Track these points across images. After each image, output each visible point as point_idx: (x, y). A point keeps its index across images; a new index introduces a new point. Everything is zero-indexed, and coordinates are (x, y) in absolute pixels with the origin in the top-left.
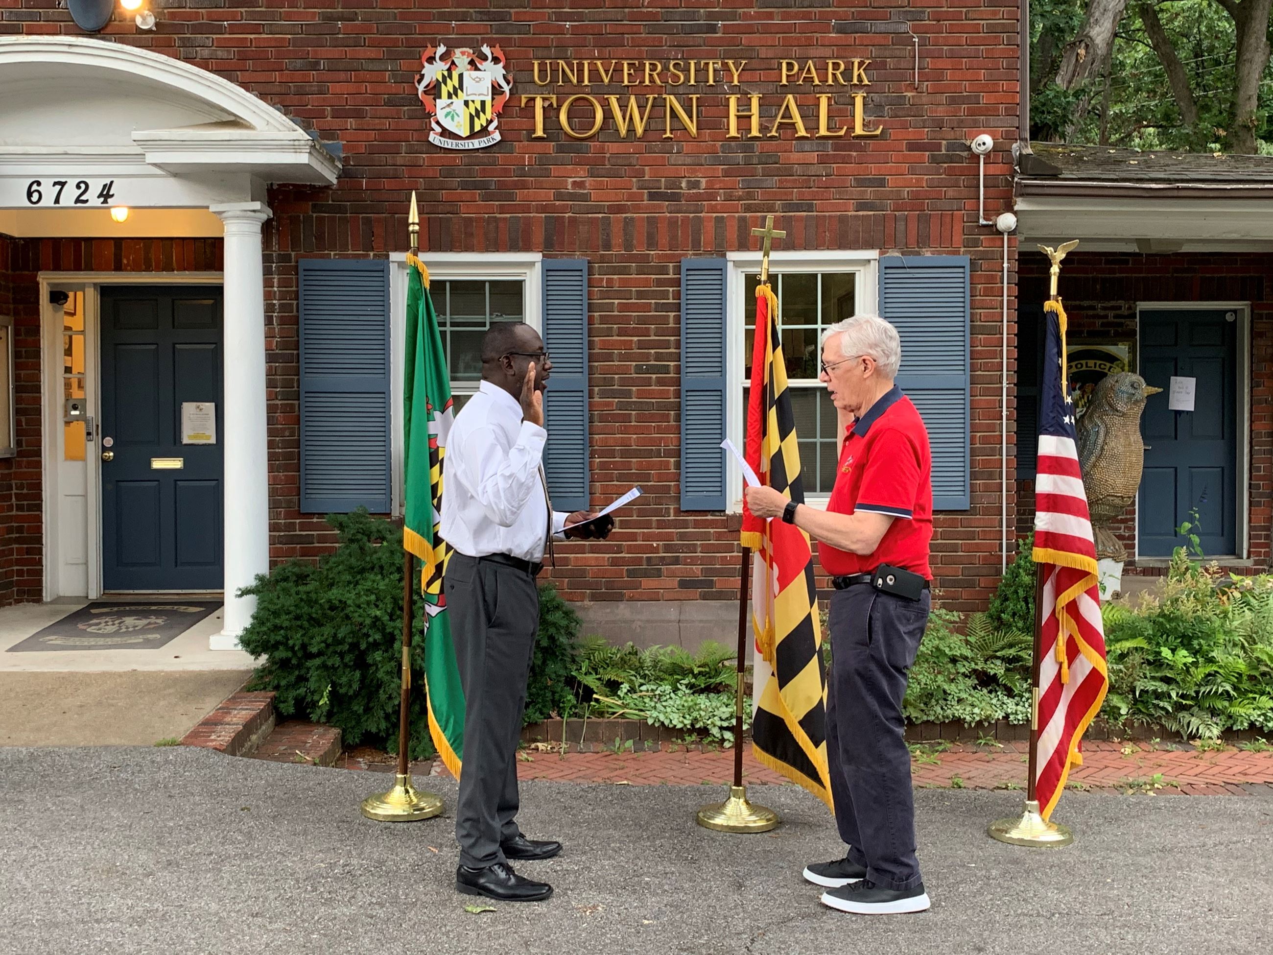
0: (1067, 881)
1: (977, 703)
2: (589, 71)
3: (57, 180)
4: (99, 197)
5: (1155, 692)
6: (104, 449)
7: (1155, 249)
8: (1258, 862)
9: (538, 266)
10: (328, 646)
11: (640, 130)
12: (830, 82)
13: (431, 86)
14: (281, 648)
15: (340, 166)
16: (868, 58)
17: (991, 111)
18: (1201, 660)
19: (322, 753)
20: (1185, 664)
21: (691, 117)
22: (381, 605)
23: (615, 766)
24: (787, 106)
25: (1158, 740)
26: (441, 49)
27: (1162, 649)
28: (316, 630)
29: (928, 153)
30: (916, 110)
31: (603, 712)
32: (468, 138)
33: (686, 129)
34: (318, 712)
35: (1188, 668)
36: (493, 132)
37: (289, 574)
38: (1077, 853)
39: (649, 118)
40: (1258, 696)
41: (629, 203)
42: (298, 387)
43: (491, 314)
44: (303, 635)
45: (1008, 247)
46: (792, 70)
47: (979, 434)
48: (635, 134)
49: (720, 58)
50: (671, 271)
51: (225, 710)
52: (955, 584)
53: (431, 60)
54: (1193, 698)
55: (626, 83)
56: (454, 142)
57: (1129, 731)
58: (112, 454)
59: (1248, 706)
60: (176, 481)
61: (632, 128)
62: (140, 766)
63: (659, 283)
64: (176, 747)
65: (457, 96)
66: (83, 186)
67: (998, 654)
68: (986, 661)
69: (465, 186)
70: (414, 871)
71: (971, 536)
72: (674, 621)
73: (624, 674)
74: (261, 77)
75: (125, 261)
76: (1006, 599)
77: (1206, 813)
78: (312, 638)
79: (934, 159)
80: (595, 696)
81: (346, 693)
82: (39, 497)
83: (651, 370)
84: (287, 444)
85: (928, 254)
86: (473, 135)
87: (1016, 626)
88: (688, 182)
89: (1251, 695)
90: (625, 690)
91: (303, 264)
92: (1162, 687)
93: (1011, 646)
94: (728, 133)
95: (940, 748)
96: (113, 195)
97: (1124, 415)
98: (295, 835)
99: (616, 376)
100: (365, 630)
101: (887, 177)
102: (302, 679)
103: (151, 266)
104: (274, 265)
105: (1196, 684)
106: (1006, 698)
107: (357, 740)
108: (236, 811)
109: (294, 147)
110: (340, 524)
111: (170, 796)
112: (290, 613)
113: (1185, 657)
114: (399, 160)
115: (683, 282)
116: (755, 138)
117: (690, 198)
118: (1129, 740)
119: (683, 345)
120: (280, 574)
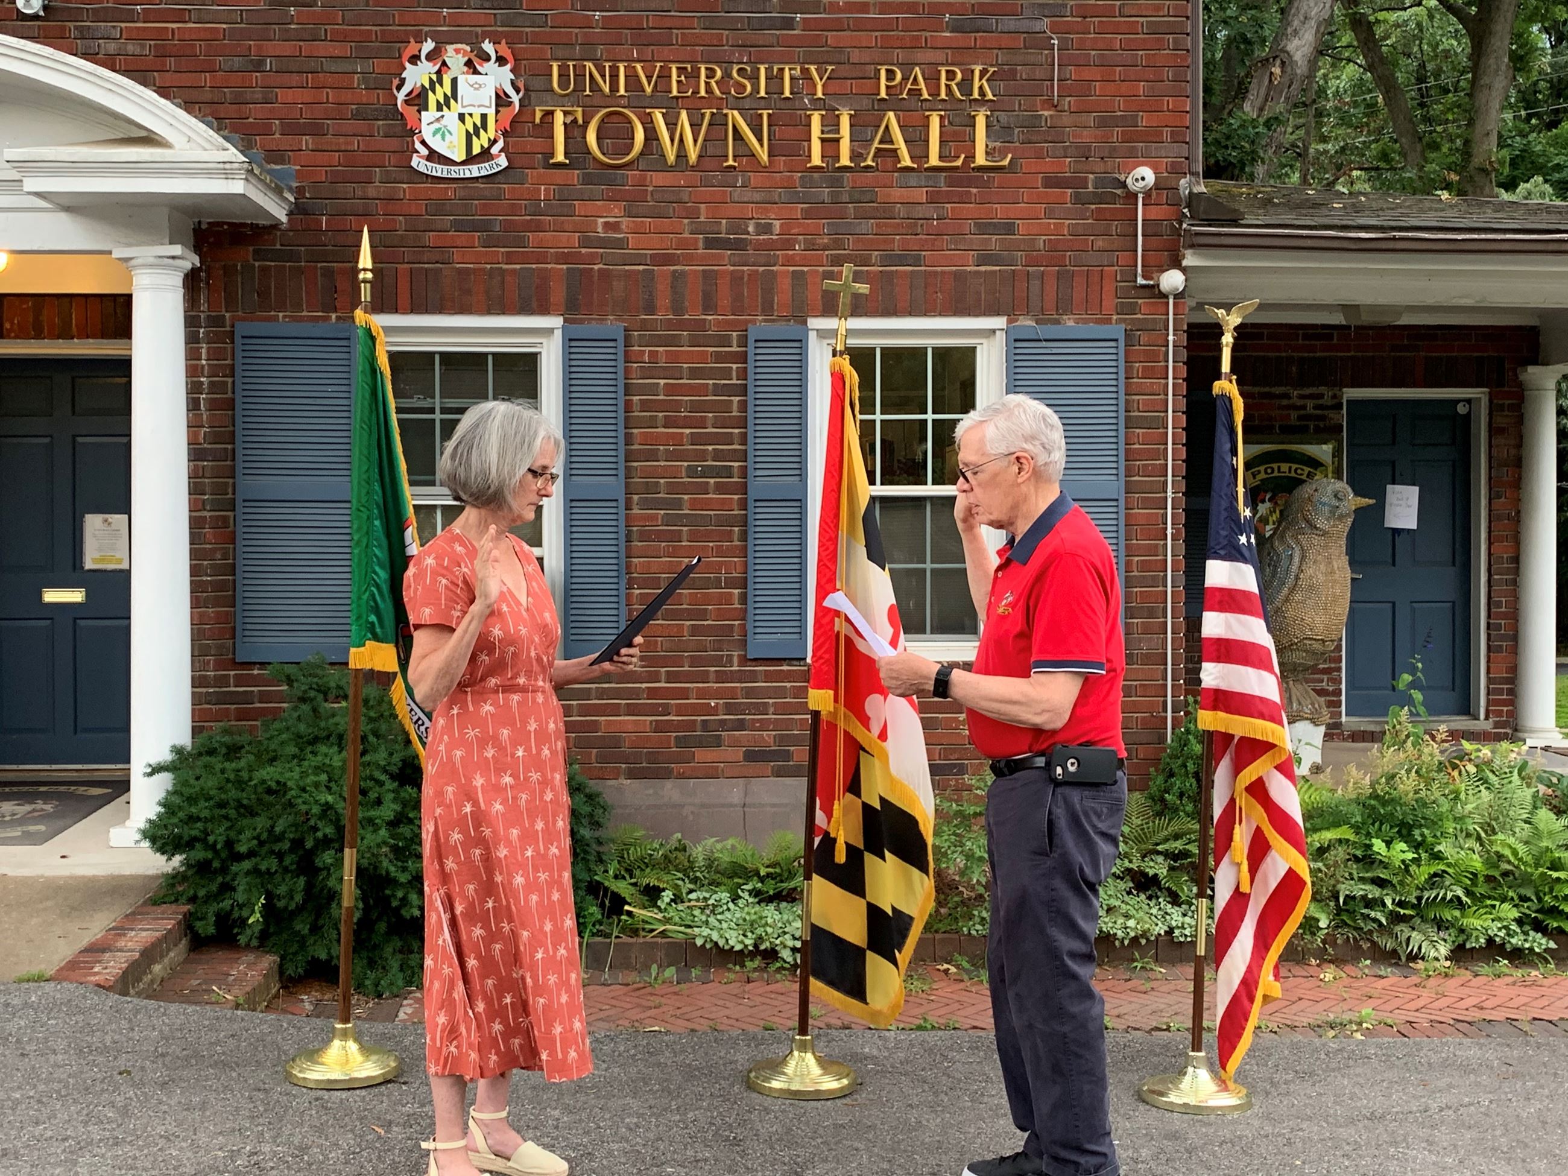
0: (1242, 1165)
1: (1132, 912)
2: (626, 76)
5: (1364, 897)
7: (1366, 319)
8: (1498, 1133)
9: (558, 334)
10: (261, 844)
11: (693, 155)
12: (943, 96)
13: (413, 95)
14: (198, 845)
15: (292, 199)
16: (992, 65)
17: (1152, 136)
18: (1424, 855)
19: (248, 989)
20: (1403, 861)
21: (760, 140)
22: (335, 788)
23: (649, 1004)
24: (887, 127)
25: (1368, 962)
26: (428, 46)
28: (245, 822)
29: (1070, 190)
30: (1055, 133)
31: (637, 929)
32: (463, 163)
33: (754, 155)
34: (249, 932)
35: (1407, 866)
36: (498, 156)
37: (216, 745)
38: (1256, 1123)
39: (705, 140)
40: (1497, 903)
41: (679, 252)
42: (234, 494)
44: (228, 829)
45: (1175, 314)
46: (894, 79)
47: (1136, 559)
48: (687, 161)
49: (799, 62)
50: (735, 342)
51: (119, 930)
53: (415, 59)
54: (1413, 907)
55: (675, 93)
56: (445, 168)
57: (1330, 950)
59: (1485, 917)
60: (75, 619)
61: (682, 153)
63: (719, 357)
64: (42, 984)
65: (449, 108)
67: (1160, 848)
68: (1144, 857)
69: (459, 226)
72: (736, 806)
73: (666, 878)
74: (187, 79)
75: (7, 326)
76: (1172, 775)
77: (1429, 1064)
78: (242, 831)
79: (1078, 199)
80: (627, 907)
81: (286, 908)
83: (707, 472)
84: (217, 570)
85: (1071, 323)
86: (470, 160)
87: (1184, 811)
88: (757, 225)
89: (1489, 902)
90: (667, 900)
91: (242, 328)
92: (1374, 892)
93: (1177, 837)
94: (810, 161)
97: (1325, 534)
98: (188, 1109)
99: (662, 481)
100: (312, 822)
101: (1018, 222)
102: (227, 888)
103: (42, 332)
104: (202, 330)
105: (1418, 888)
106: (1170, 906)
107: (300, 970)
108: (111, 1077)
109: (225, 171)
110: (288, 677)
111: (22, 1055)
112: (211, 799)
113: (1404, 852)
114: (371, 192)
115: (751, 357)
116: (845, 168)
117: (759, 246)
118: (1331, 962)
119: (750, 440)
120: (203, 745)
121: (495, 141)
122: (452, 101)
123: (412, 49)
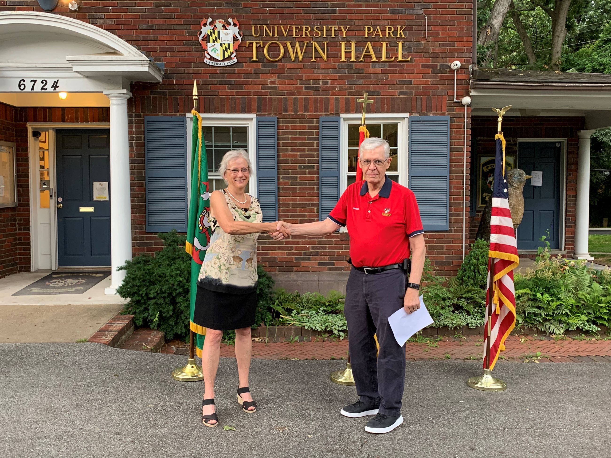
0: (508, 410)
1: (454, 318)
2: (278, 30)
3: (32, 79)
4: (52, 87)
5: (534, 313)
6: (58, 203)
7: (528, 114)
8: (595, 398)
9: (254, 120)
10: (158, 294)
11: (301, 58)
12: (387, 36)
14: (136, 295)
15: (164, 74)
16: (404, 26)
17: (460, 50)
18: (555, 299)
19: (155, 344)
20: (547, 301)
21: (324, 52)
22: (182, 276)
23: (290, 349)
24: (368, 47)
25: (536, 335)
26: (210, 20)
27: (537, 294)
28: (152, 287)
29: (431, 69)
30: (426, 49)
31: (285, 323)
32: (222, 61)
33: (322, 57)
34: (154, 324)
35: (549, 302)
36: (234, 58)
37: (141, 260)
38: (509, 394)
39: (305, 52)
40: (580, 315)
41: (296, 91)
42: (145, 175)
43: (233, 142)
44: (147, 289)
45: (467, 112)
46: (370, 31)
47: (453, 197)
48: (299, 59)
49: (337, 25)
50: (315, 122)
51: (110, 324)
52: (442, 263)
53: (205, 25)
54: (551, 316)
55: (294, 36)
56: (216, 62)
57: (522, 331)
58: (61, 205)
59: (576, 320)
60: (91, 217)
61: (297, 57)
62: (68, 353)
63: (310, 128)
64: (86, 343)
65: (217, 41)
66: (44, 82)
67: (463, 296)
68: (458, 299)
69: (221, 83)
70: (196, 409)
71: (449, 242)
72: (316, 281)
73: (294, 306)
74: (126, 32)
75: (67, 118)
76: (465, 271)
77: (565, 372)
78: (151, 290)
79: (434, 72)
80: (281, 316)
81: (166, 316)
82: (29, 225)
83: (306, 167)
84: (140, 201)
85: (431, 115)
86: (224, 59)
87: (470, 283)
88: (323, 82)
89: (577, 315)
90: (295, 313)
91: (147, 118)
92: (537, 311)
93: (468, 292)
94: (341, 59)
95: (438, 339)
96: (58, 86)
97: (516, 188)
98: (139, 389)
99: (290, 170)
100: (175, 287)
101: (413, 80)
102: (146, 309)
103: (78, 120)
105: (553, 310)
106: (467, 316)
107: (171, 337)
108: (112, 377)
109: (142, 64)
110: (164, 237)
111: (81, 369)
112: (140, 279)
113: (547, 297)
114: (191, 71)
115: (320, 128)
116: (353, 62)
117: (324, 89)
118: (523, 335)
119: (320, 156)
120: (137, 260)
121: (233, 53)
122: (218, 39)
123: (204, 21)
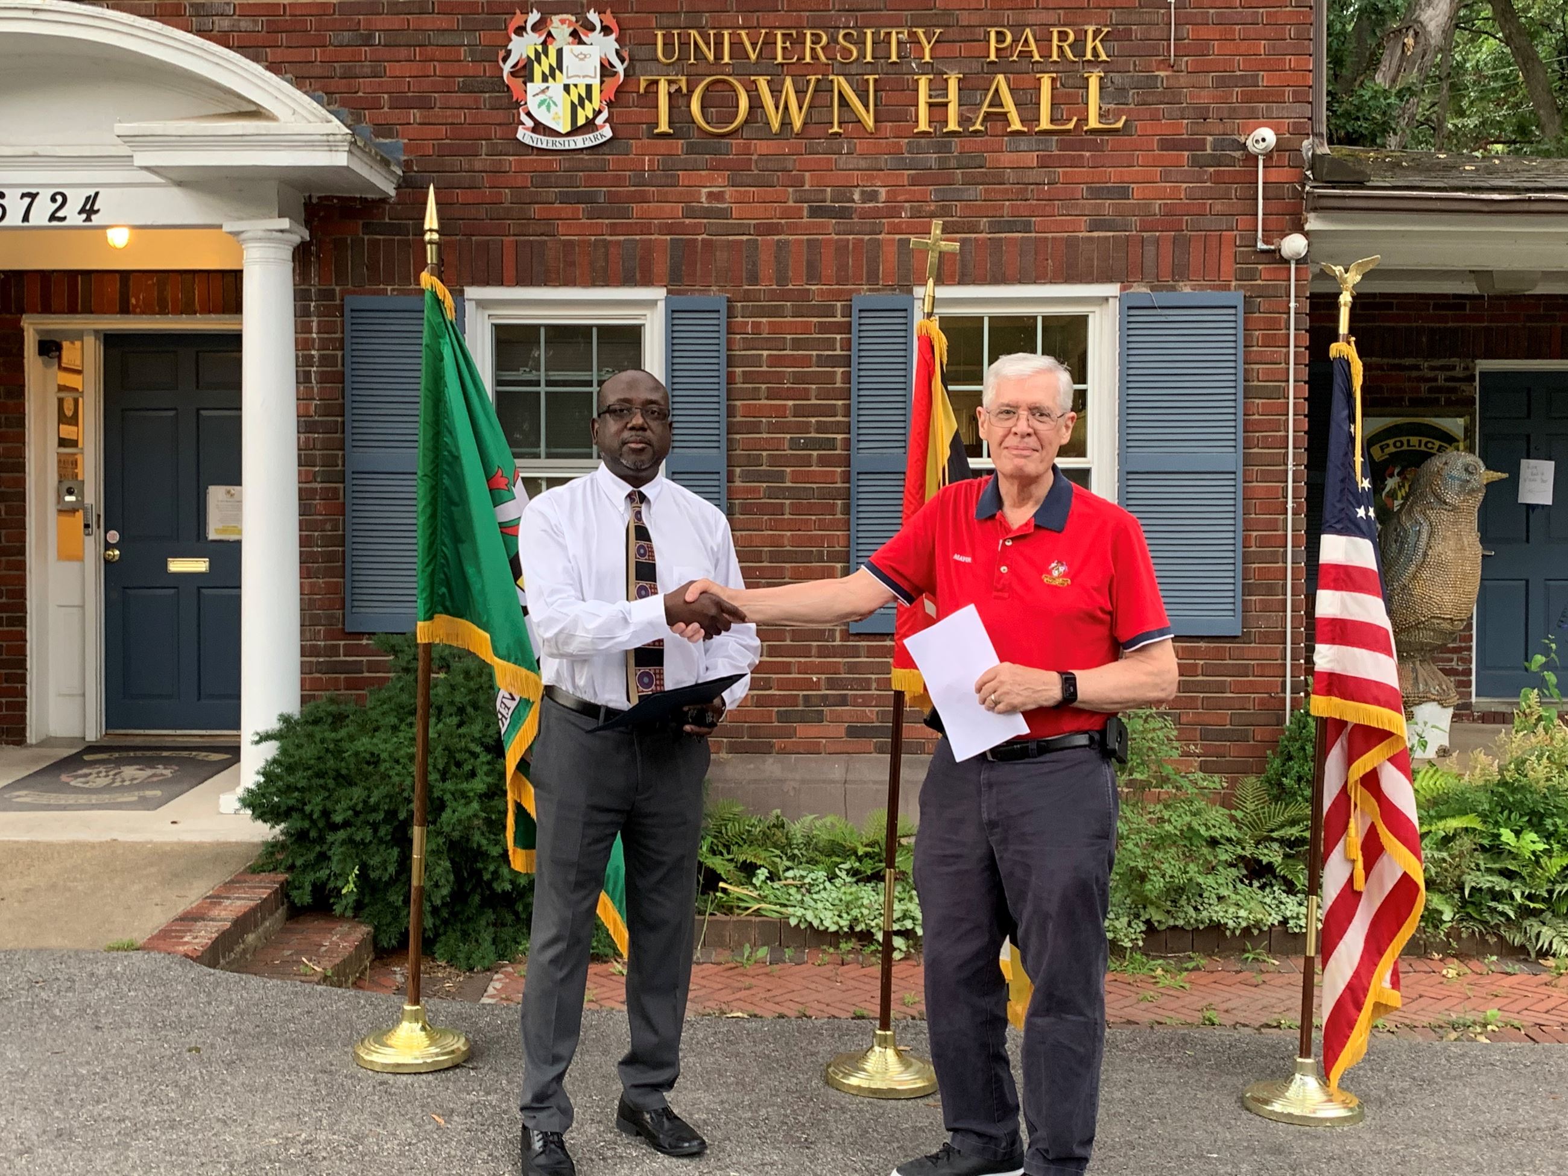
1: (1243, 902)
2: (731, 44)
3: (26, 191)
4: (80, 213)
5: (1491, 890)
6: (108, 546)
7: (1501, 287)
9: (661, 305)
10: (357, 814)
11: (797, 123)
12: (1055, 57)
13: (519, 66)
14: (294, 815)
15: (400, 173)
16: (1106, 26)
17: (1273, 96)
18: (1556, 846)
19: (337, 961)
20: (1534, 853)
21: (866, 106)
23: (740, 985)
24: (997, 90)
25: (1494, 958)
26: (534, 17)
27: (1502, 830)
28: (343, 792)
29: (1186, 153)
30: (1172, 96)
31: (732, 907)
32: (568, 134)
33: (859, 121)
34: (344, 902)
35: (1537, 857)
36: (602, 127)
37: (323, 714)
38: (1368, 1137)
39: (810, 107)
41: (783, 221)
42: (343, 465)
43: (599, 370)
44: (325, 799)
45: (1296, 280)
46: (1004, 41)
47: (1255, 534)
48: (792, 128)
49: (906, 25)
50: (839, 312)
51: (215, 899)
52: (1222, 735)
53: (520, 30)
54: (1544, 900)
55: (780, 59)
56: (550, 139)
57: (1454, 944)
58: (117, 552)
60: (199, 588)
61: (787, 121)
62: (74, 981)
63: (823, 328)
64: (131, 953)
65: (554, 78)
66: (59, 198)
67: (1275, 835)
68: (1258, 843)
69: (565, 198)
70: (401, 1154)
71: (1244, 671)
72: (837, 782)
73: (763, 854)
74: (297, 55)
75: (133, 301)
76: (1290, 758)
77: (1560, 1074)
78: (338, 801)
79: (1195, 162)
80: (722, 884)
81: (380, 878)
82: (23, 608)
83: (811, 444)
84: (328, 541)
85: (1187, 290)
86: (575, 131)
87: (1302, 796)
88: (863, 193)
90: (762, 878)
91: (352, 302)
92: (1502, 884)
93: (1293, 823)
94: (917, 126)
95: (1191, 965)
96: (98, 211)
97: (1455, 509)
98: (251, 1091)
99: (764, 453)
101: (1132, 185)
102: (323, 857)
103: (166, 307)
104: (313, 304)
105: (1549, 881)
106: (1285, 895)
107: (394, 942)
108: (180, 1053)
109: (330, 145)
110: (393, 648)
111: (97, 1028)
112: (309, 768)
113: (1534, 842)
114: (478, 166)
115: (855, 328)
116: (953, 133)
117: (864, 215)
118: (1455, 956)
119: (854, 411)
120: (311, 714)
121: (600, 112)
122: (557, 72)
123: (517, 21)
